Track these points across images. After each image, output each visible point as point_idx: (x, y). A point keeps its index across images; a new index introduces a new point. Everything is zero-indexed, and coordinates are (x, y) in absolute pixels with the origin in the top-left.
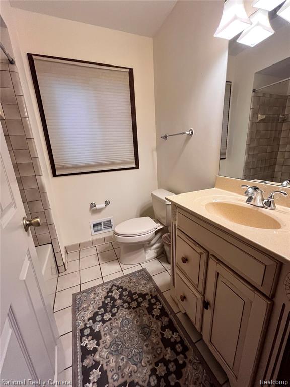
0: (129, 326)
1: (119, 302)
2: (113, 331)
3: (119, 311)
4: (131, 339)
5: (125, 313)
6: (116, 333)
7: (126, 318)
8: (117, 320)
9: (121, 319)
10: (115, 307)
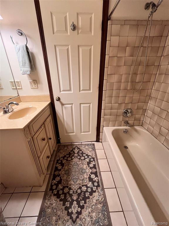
0: (74, 177)
1: (75, 198)
2: (82, 178)
3: (77, 189)
4: (75, 172)
5: (74, 187)
6: (81, 177)
7: (74, 182)
8: (79, 184)
9: (77, 183)
10: (78, 193)
